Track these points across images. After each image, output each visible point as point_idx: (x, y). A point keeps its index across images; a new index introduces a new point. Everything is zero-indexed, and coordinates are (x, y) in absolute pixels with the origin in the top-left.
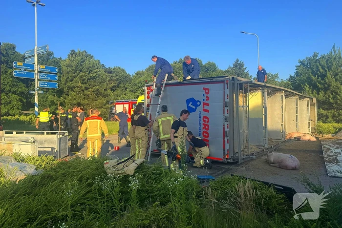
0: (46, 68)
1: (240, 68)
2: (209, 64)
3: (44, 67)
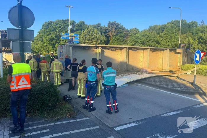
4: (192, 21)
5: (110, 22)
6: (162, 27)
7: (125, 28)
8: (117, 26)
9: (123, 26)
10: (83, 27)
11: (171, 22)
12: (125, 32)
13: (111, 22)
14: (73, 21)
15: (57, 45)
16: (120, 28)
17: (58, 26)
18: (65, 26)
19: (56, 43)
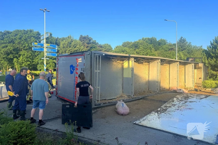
0: (50, 45)
1: (183, 43)
2: (161, 40)
3: (49, 45)
4: (162, 39)
5: (81, 36)
6: (135, 44)
7: (98, 43)
8: (90, 40)
9: (95, 41)
10: (50, 39)
11: (142, 39)
12: (99, 47)
13: (83, 36)
14: (38, 33)
15: (15, 59)
16: (93, 43)
17: (18, 37)
18: (27, 37)
19: (14, 58)
